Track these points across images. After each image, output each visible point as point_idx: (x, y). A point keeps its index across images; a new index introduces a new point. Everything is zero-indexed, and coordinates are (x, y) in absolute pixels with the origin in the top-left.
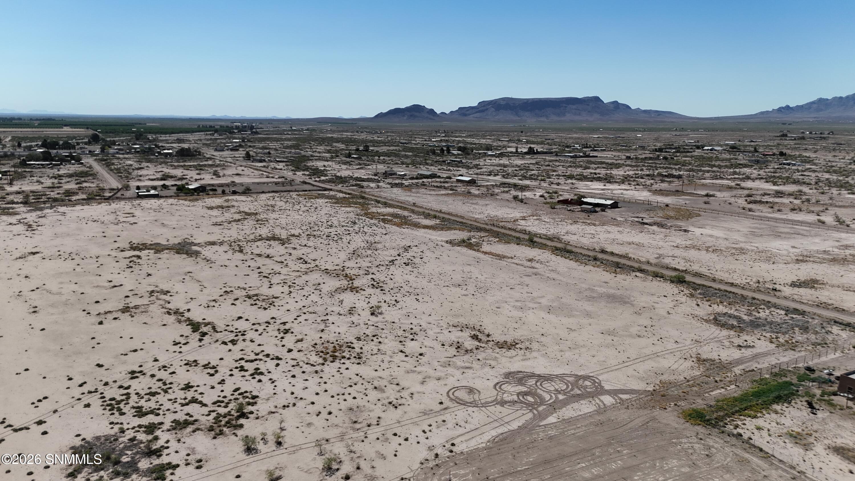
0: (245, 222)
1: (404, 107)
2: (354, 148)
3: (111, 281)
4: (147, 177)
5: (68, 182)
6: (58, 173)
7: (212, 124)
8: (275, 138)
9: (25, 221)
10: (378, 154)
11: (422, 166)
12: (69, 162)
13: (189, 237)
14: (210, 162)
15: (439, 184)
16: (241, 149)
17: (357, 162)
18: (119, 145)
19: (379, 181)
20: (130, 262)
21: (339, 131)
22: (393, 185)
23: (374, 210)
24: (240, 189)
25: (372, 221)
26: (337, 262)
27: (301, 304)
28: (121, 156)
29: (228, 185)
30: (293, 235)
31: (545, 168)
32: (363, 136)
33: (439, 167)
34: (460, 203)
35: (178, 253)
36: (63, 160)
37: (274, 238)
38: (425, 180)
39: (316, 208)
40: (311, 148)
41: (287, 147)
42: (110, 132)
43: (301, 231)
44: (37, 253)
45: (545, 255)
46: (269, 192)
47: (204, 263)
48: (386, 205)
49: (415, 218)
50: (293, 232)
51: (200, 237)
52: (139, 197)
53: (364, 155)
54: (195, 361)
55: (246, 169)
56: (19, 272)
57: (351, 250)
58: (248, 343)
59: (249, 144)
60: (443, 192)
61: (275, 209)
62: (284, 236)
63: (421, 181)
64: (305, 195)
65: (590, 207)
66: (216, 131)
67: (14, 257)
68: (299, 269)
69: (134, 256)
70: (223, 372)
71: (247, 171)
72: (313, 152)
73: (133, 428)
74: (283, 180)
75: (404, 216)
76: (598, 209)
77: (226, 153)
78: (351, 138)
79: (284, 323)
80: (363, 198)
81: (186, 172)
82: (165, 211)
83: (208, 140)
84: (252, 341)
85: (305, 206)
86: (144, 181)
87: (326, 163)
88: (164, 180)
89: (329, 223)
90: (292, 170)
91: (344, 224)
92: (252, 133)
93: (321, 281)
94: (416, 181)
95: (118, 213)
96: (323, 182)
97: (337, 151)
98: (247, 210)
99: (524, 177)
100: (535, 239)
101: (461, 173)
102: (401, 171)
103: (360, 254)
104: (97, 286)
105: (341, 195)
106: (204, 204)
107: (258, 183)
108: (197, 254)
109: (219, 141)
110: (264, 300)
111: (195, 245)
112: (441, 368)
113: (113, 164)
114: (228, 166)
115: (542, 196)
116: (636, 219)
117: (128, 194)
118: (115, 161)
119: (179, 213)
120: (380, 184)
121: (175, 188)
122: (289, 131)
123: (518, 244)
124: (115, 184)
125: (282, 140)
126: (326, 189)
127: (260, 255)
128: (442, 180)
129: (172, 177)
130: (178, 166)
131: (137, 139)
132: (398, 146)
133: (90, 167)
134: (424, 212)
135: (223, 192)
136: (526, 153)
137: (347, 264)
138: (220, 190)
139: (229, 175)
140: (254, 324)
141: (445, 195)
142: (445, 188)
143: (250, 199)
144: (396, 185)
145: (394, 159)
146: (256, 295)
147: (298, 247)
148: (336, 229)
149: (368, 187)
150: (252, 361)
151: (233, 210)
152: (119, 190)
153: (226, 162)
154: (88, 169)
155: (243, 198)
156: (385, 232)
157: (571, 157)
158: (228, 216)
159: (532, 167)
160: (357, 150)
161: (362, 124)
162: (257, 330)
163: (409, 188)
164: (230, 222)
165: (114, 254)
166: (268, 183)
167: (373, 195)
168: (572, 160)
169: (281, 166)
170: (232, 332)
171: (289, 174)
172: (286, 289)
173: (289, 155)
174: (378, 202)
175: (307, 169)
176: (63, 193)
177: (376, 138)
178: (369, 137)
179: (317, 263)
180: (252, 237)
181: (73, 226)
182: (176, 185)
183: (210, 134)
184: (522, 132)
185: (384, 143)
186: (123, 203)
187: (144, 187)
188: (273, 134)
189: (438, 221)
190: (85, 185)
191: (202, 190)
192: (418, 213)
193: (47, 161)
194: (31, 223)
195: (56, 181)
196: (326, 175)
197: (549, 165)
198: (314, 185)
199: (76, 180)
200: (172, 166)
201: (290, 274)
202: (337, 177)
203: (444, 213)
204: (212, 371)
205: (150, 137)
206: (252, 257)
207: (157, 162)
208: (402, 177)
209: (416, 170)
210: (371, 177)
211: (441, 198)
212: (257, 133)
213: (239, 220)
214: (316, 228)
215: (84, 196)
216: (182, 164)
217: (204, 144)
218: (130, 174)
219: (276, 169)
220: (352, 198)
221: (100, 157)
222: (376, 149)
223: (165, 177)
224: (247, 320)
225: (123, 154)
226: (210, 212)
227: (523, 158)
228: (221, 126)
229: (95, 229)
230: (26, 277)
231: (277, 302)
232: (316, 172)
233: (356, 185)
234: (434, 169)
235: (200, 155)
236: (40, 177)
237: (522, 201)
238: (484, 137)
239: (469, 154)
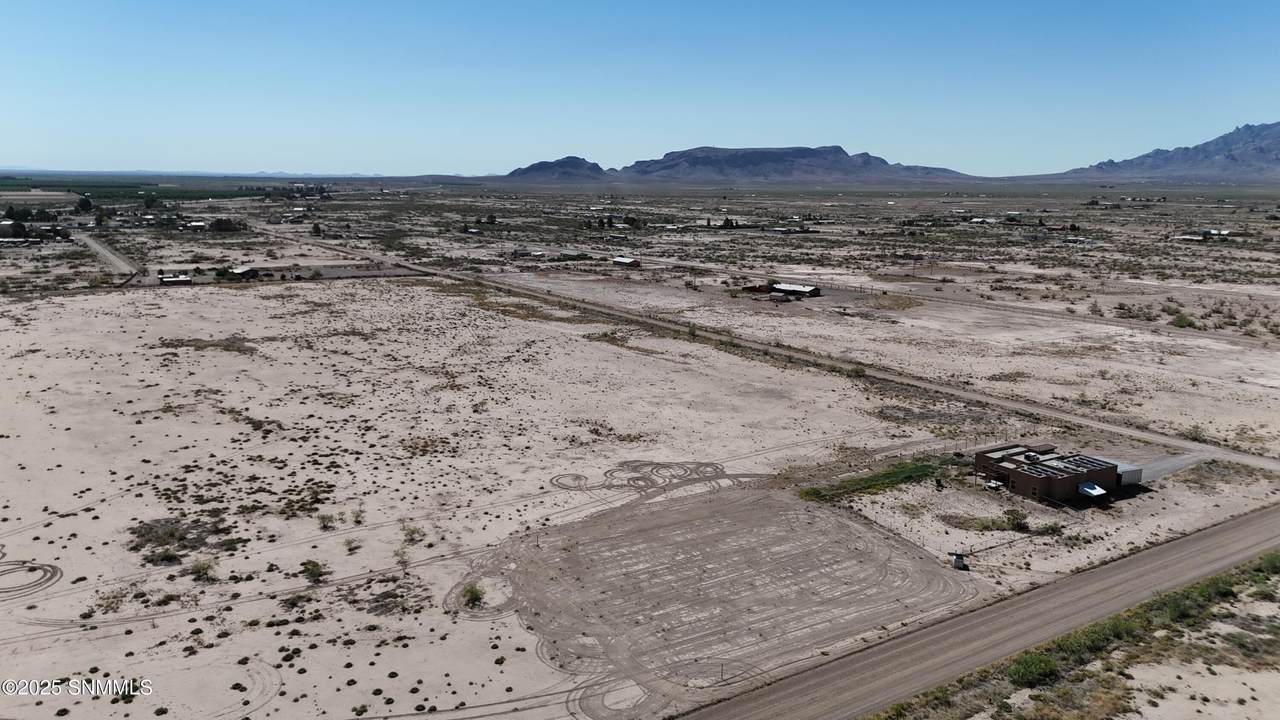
0: (315, 314)
1: (553, 161)
2: (474, 219)
3: (143, 381)
4: (171, 259)
5: (57, 265)
6: (39, 253)
7: (260, 184)
8: (356, 205)
9: (11, 314)
10: (508, 228)
11: (568, 245)
12: (53, 239)
13: (240, 332)
14: (261, 239)
15: (587, 268)
16: (306, 221)
17: (476, 238)
18: (121, 215)
19: (505, 264)
20: (165, 360)
21: (455, 196)
22: (523, 269)
23: (493, 299)
24: (306, 274)
25: (488, 313)
26: (435, 359)
27: (387, 403)
28: (127, 231)
29: (288, 269)
30: (381, 329)
31: (741, 246)
32: (490, 203)
33: (594, 245)
34: (612, 291)
35: (228, 350)
36: (43, 237)
37: (354, 333)
38: (569, 262)
39: (413, 297)
40: (410, 220)
41: (375, 218)
42: (105, 197)
43: (390, 325)
44: (38, 350)
45: (707, 351)
46: (347, 278)
47: (262, 361)
48: (509, 293)
49: (547, 309)
50: (379, 325)
51: (254, 332)
52: (163, 284)
53: (488, 230)
54: (260, 456)
55: (314, 248)
56: (20, 372)
57: (456, 345)
58: (322, 439)
59: (318, 214)
60: (592, 278)
61: (356, 299)
62: (367, 329)
63: (564, 263)
64: (398, 281)
65: (781, 294)
66: (268, 195)
67: (8, 355)
68: (386, 366)
69: (169, 354)
70: (293, 465)
71: (316, 251)
72: (413, 225)
73: (196, 512)
74: (367, 262)
75: (533, 307)
76: (792, 298)
77: (284, 227)
78: (470, 206)
79: (366, 421)
80: (479, 284)
81: (227, 252)
82: (203, 301)
83: (256, 208)
84: (327, 438)
85: (398, 295)
86: (167, 264)
87: (431, 240)
88: (197, 262)
89: (430, 315)
90: (381, 250)
91: (449, 316)
92: (322, 198)
93: (413, 378)
94: (557, 263)
95: (137, 304)
96: (425, 264)
97: (448, 224)
98: (316, 300)
99: (710, 259)
100: (698, 332)
101: (622, 253)
102: (537, 250)
103: (467, 350)
104: (126, 386)
105: (449, 281)
106: (257, 293)
107: (332, 267)
108: (252, 351)
109: (272, 210)
110: (340, 399)
111: (249, 341)
112: (549, 460)
113: (118, 242)
114: (286, 244)
115: (724, 282)
116: (837, 310)
117: (146, 280)
118: (120, 237)
119: (221, 304)
120: (505, 268)
121: (214, 273)
122: (379, 195)
123: (675, 338)
124: (126, 268)
125: (367, 208)
126: (427, 274)
127: (335, 352)
128: (594, 262)
129: (207, 259)
130: (215, 244)
131: (148, 207)
132: (540, 217)
133: (85, 246)
134: (560, 302)
135: (283, 278)
136: (721, 227)
137: (448, 361)
138: (278, 276)
139: (290, 257)
140: (328, 422)
141: (594, 281)
142: (596, 272)
143: (320, 286)
144: (528, 269)
145: (531, 234)
146: (332, 394)
147: (386, 343)
148: (438, 322)
149: (487, 271)
150: (327, 456)
151: (297, 300)
152: (133, 276)
153: (284, 238)
154: (82, 249)
155: (311, 285)
156: (503, 326)
157: (783, 233)
158: (291, 307)
159: (723, 246)
160: (478, 222)
161: (489, 184)
162: (332, 428)
163: (546, 272)
164: (293, 315)
165: (141, 351)
166: (345, 267)
167: (493, 282)
168: (782, 236)
169: (365, 243)
170: (302, 429)
171: (377, 255)
172: (369, 387)
173: (378, 229)
174: (500, 290)
175: (402, 247)
176: (55, 280)
177: (508, 206)
178: (498, 205)
179: (410, 360)
180: (324, 331)
181: (79, 320)
182: (214, 269)
183: (259, 200)
184: (725, 198)
185: (519, 213)
186: (141, 292)
187: (169, 271)
188: (354, 200)
189: (577, 313)
190: (82, 269)
191: (252, 275)
192: (552, 304)
193: (20, 237)
194: (19, 316)
195: (40, 264)
196: (429, 256)
197: (748, 244)
198: (411, 269)
199: (68, 263)
200: (205, 244)
201: (375, 371)
202: (445, 258)
203: (588, 303)
204: (281, 465)
205: (167, 203)
206: (325, 353)
207: (182, 238)
208: (538, 258)
209: (559, 249)
210: (494, 258)
211: (587, 285)
212: (329, 198)
213: (306, 312)
214: (411, 321)
215: (86, 284)
216: (221, 241)
217: (250, 214)
218: (146, 254)
219: (358, 248)
220: (464, 285)
221: (97, 231)
222: (505, 221)
223: (197, 259)
224: (320, 418)
225: (130, 228)
226: (266, 303)
227: (716, 233)
228: (275, 188)
229: (112, 323)
230: (31, 377)
231: (357, 401)
232: (416, 252)
233: (471, 269)
234: (585, 249)
235: (246, 229)
236: (15, 259)
237: (695, 288)
238: (668, 204)
239: (639, 229)
